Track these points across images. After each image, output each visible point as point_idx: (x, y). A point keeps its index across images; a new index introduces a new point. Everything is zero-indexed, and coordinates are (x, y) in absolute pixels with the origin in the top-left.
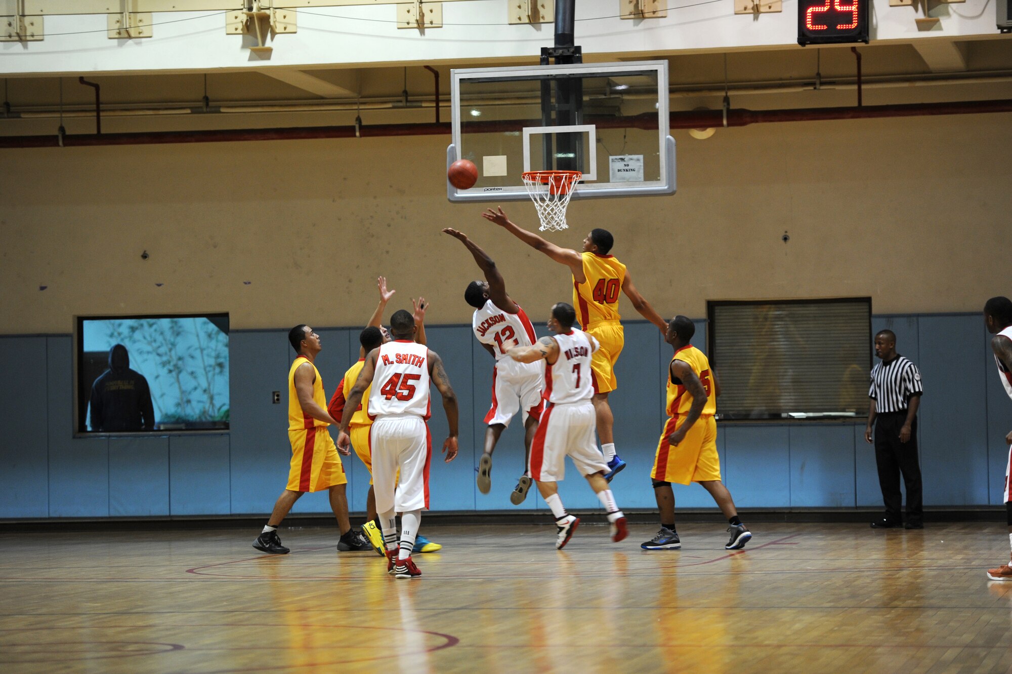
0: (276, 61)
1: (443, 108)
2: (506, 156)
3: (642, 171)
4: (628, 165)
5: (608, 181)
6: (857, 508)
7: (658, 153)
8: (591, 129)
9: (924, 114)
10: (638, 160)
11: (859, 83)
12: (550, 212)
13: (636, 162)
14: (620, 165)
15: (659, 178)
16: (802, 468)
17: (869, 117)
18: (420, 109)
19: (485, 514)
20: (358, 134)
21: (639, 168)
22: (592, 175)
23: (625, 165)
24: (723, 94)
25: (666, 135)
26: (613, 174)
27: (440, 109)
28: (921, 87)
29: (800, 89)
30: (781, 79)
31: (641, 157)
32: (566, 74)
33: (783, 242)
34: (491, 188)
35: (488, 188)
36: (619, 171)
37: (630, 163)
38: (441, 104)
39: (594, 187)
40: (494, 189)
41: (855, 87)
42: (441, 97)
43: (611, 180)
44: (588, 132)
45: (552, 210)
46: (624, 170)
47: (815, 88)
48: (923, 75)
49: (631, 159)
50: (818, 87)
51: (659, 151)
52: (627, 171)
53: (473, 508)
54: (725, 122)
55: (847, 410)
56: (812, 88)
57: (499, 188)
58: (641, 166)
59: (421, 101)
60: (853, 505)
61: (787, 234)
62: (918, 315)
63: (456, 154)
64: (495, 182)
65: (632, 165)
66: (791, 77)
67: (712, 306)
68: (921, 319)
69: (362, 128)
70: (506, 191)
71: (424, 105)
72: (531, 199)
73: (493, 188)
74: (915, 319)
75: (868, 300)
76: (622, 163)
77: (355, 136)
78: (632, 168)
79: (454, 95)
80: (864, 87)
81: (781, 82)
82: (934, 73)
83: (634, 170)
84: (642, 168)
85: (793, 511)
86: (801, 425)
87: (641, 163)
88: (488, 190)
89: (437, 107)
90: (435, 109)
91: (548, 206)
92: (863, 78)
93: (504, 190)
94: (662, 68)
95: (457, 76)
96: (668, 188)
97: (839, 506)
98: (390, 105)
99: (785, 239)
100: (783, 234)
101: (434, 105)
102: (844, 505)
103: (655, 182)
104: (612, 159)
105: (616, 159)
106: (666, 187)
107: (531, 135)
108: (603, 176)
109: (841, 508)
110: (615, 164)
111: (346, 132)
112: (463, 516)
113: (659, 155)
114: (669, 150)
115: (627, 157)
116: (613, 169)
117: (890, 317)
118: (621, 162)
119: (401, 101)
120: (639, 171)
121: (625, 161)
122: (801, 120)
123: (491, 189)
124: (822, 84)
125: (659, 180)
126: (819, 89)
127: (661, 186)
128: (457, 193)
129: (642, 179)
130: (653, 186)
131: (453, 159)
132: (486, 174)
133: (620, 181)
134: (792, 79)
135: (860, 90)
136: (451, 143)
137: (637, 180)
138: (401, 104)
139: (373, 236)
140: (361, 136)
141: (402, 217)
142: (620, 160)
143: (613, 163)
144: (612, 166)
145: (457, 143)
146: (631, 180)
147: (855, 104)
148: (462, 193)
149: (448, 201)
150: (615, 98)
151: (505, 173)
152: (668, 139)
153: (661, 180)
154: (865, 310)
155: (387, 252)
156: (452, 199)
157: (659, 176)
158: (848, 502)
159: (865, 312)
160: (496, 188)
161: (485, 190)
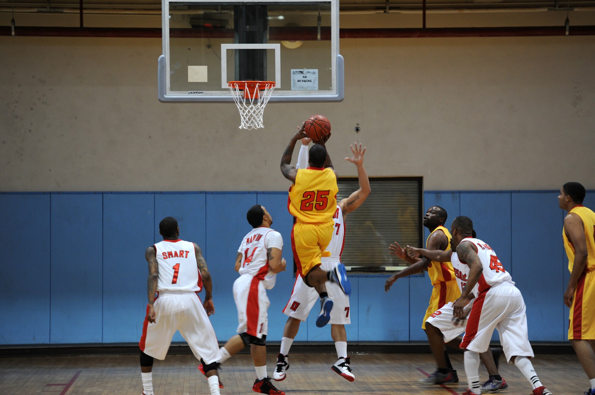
1: (86, 15)
2: (207, 66)
3: (317, 82)
4: (306, 77)
5: (290, 89)
6: (410, 342)
7: (330, 68)
8: (276, 47)
9: (474, 36)
10: (314, 73)
11: (424, 9)
12: (248, 113)
13: (313, 74)
14: (300, 77)
15: (330, 88)
16: (368, 310)
17: (432, 36)
18: (61, 14)
19: (110, 346)
20: (13, 33)
21: (315, 80)
22: (278, 85)
23: (303, 77)
24: (316, 13)
25: (337, 54)
26: (294, 83)
27: (84, 15)
28: (467, 14)
29: (373, 12)
30: (355, 3)
31: (316, 71)
33: (355, 132)
34: (194, 92)
35: (191, 92)
36: (298, 81)
37: (308, 75)
38: (84, 12)
39: (279, 93)
40: (197, 93)
41: (421, 12)
42: (84, 6)
43: (292, 89)
44: (274, 49)
45: (254, 112)
46: (303, 81)
47: (385, 12)
48: (467, 4)
49: (309, 72)
50: (387, 11)
51: (331, 67)
52: (305, 81)
53: (100, 341)
54: (319, 37)
55: (400, 265)
56: (382, 12)
57: (201, 91)
58: (316, 78)
59: (63, 8)
60: (407, 339)
61: (358, 126)
62: (460, 192)
63: (165, 63)
64: (198, 86)
65: (310, 77)
66: (363, 2)
68: (462, 195)
69: (16, 28)
70: (206, 94)
71: (65, 11)
73: (196, 91)
74: (458, 195)
75: (419, 180)
76: (302, 75)
77: (11, 35)
78: (309, 79)
79: (165, 15)
80: (427, 12)
81: (355, 5)
82: (476, 3)
83: (311, 81)
84: (317, 79)
85: (359, 344)
86: (367, 277)
87: (317, 76)
88: (191, 93)
89: (81, 14)
90: (79, 15)
91: (252, 108)
92: (427, 5)
93: (205, 94)
94: (334, 0)
95: (166, 0)
96: (339, 96)
97: (396, 340)
98: (35, 10)
99: (357, 130)
100: (356, 126)
101: (79, 11)
102: (400, 339)
103: (328, 91)
104: (293, 72)
105: (296, 72)
106: (337, 96)
107: (228, 50)
108: (286, 85)
109: (398, 342)
110: (295, 76)
112: (91, 347)
113: (331, 70)
114: (339, 66)
115: (305, 71)
116: (294, 80)
117: (438, 193)
118: (300, 74)
119: (45, 7)
120: (314, 82)
121: (303, 74)
122: (379, 37)
123: (194, 93)
124: (391, 8)
125: (331, 89)
126: (388, 13)
127: (332, 94)
128: (166, 95)
129: (317, 88)
130: (326, 94)
131: (163, 67)
132: (190, 80)
133: (300, 89)
134: (364, 4)
135: (424, 14)
136: (162, 54)
137: (313, 89)
138: (45, 10)
139: (17, 117)
140: (16, 35)
141: (43, 103)
142: (299, 73)
143: (294, 75)
144: (293, 77)
145: (166, 54)
146: (309, 89)
147: (421, 26)
148: (170, 95)
149: (158, 101)
150: (226, 13)
151: (206, 80)
152: (339, 57)
153: (332, 89)
154: (415, 187)
155: (30, 131)
156: (162, 99)
157: (331, 87)
158: (403, 337)
159: (415, 188)
160: (198, 91)
161: (189, 93)
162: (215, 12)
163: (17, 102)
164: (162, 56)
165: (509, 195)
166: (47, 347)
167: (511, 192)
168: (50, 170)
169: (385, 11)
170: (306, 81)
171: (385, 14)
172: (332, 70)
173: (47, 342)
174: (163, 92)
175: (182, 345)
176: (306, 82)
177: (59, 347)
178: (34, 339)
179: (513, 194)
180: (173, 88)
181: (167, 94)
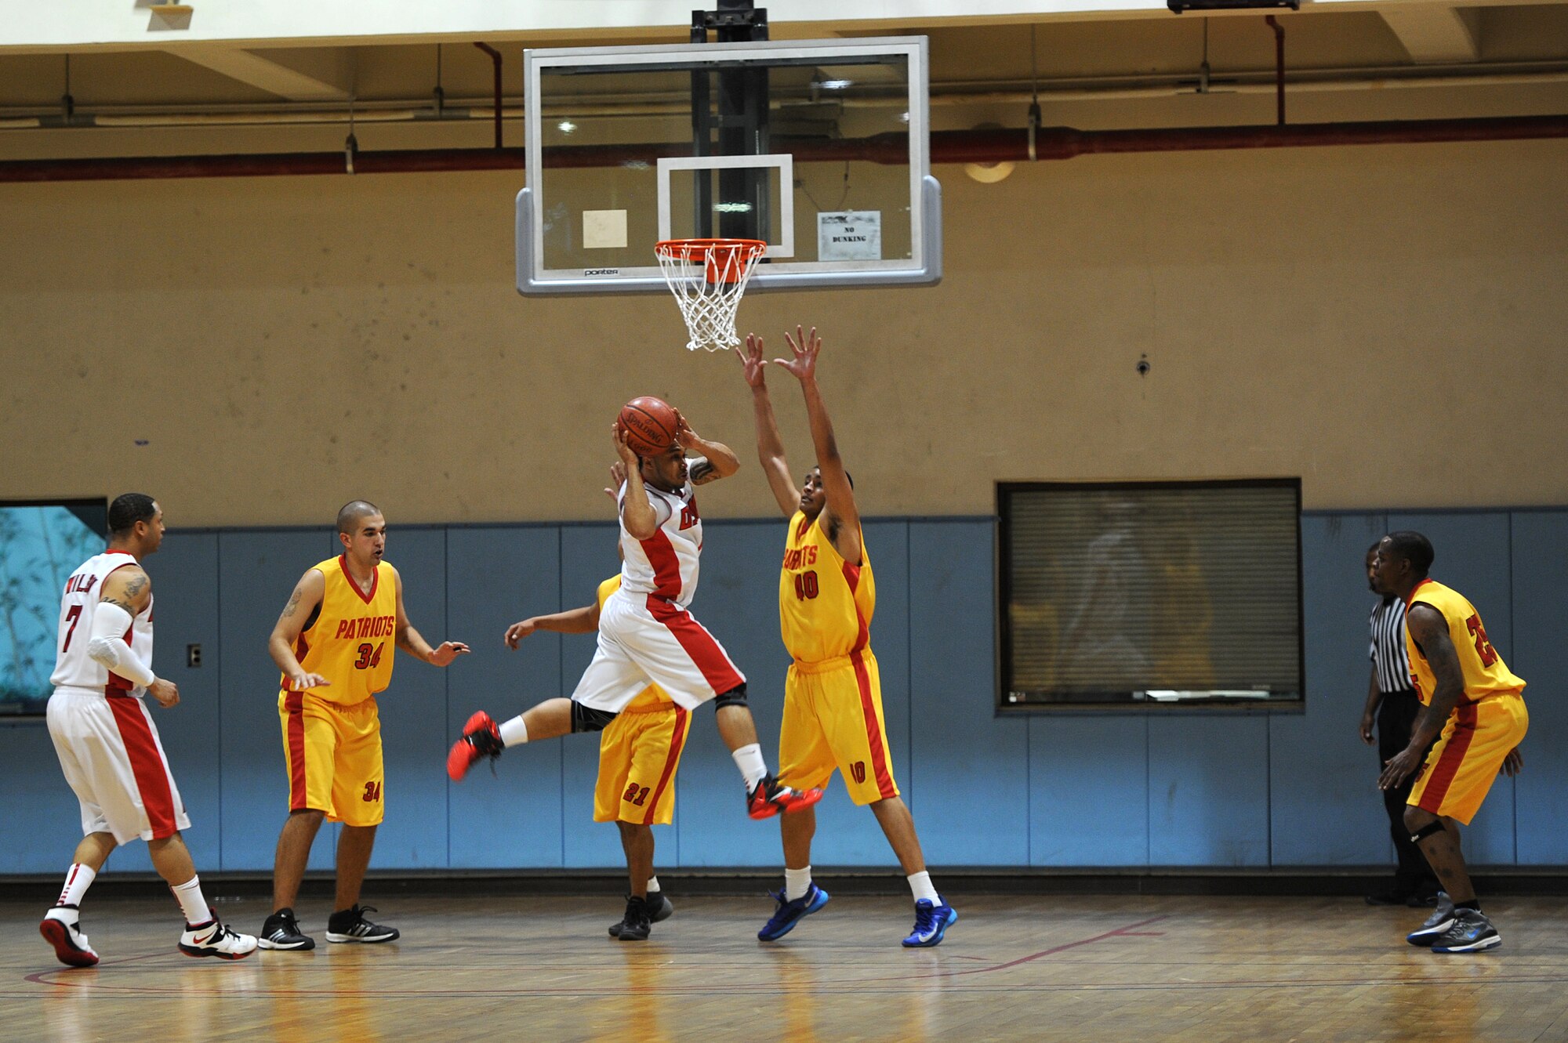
0: (198, 31)
1: (511, 121)
2: (625, 211)
3: (878, 241)
4: (852, 230)
5: (816, 259)
6: (1271, 868)
7: (908, 209)
8: (784, 162)
9: (1399, 141)
10: (871, 220)
11: (1281, 82)
12: (707, 315)
13: (868, 223)
14: (839, 230)
15: (909, 254)
16: (1171, 794)
17: (1299, 144)
18: (466, 122)
19: (581, 874)
20: (350, 168)
21: (873, 236)
22: (786, 248)
23: (847, 229)
24: (1029, 99)
25: (922, 176)
26: (825, 245)
27: (504, 122)
28: (1393, 91)
29: (1172, 93)
30: (1136, 74)
31: (876, 215)
32: (738, 61)
33: (1137, 374)
34: (597, 270)
35: (591, 270)
36: (835, 239)
37: (856, 225)
38: (505, 114)
39: (789, 269)
40: (603, 272)
41: (1273, 90)
42: (505, 101)
43: (820, 258)
44: (779, 168)
45: (710, 311)
46: (845, 239)
47: (1199, 91)
48: (1399, 69)
49: (858, 219)
50: (1203, 88)
51: (909, 205)
52: (850, 240)
53: (558, 864)
54: (1032, 152)
55: (1254, 687)
56: (1192, 90)
57: (612, 269)
58: (876, 231)
59: (468, 108)
60: (1265, 861)
61: (1146, 359)
62: (1387, 513)
63: (533, 207)
64: (605, 258)
65: (860, 229)
66: (1154, 69)
67: (1005, 491)
68: (1391, 520)
69: (358, 156)
70: (624, 276)
71: (473, 114)
72: (670, 291)
73: (602, 269)
74: (1381, 519)
75: (1294, 484)
76: (842, 226)
77: (344, 171)
78: (860, 235)
79: (531, 97)
80: (1289, 89)
81: (1135, 78)
82: (1418, 65)
83: (863, 240)
84: (879, 235)
85: (1153, 873)
86: (1169, 715)
87: (877, 226)
88: (591, 273)
89: (498, 119)
90: (493, 122)
91: (702, 304)
92: (1286, 73)
93: (621, 274)
94: (916, 50)
95: (535, 61)
96: (927, 273)
97: (1239, 864)
98: (410, 115)
99: (1143, 368)
100: (1140, 359)
101: (492, 115)
102: (1248, 863)
103: (901, 261)
104: (823, 219)
105: (830, 218)
106: (923, 272)
107: (674, 173)
108: (806, 250)
109: (1242, 869)
110: (828, 228)
111: (327, 163)
112: (541, 878)
113: (909, 212)
114: (928, 202)
115: (850, 215)
116: (824, 237)
117: (1334, 515)
118: (839, 224)
119: (430, 108)
120: (872, 241)
121: (846, 222)
122: (1173, 148)
123: (598, 273)
124: (1212, 82)
125: (910, 257)
126: (1207, 93)
127: (912, 268)
128: (534, 279)
129: (879, 256)
130: (898, 269)
131: (528, 215)
132: (589, 243)
133: (838, 259)
134: (1156, 74)
135: (1281, 95)
136: (525, 187)
137: (869, 258)
138: (430, 113)
139: (376, 357)
140: (356, 171)
141: (431, 323)
142: (837, 220)
143: (825, 225)
144: (823, 231)
145: (535, 186)
146: (859, 257)
147: (1273, 121)
148: (544, 279)
149: (517, 294)
150: (829, 105)
151: (623, 243)
152: (927, 182)
153: (913, 257)
154: (1289, 502)
155: (403, 387)
156: (524, 289)
157: (910, 251)
158: (1254, 857)
159: (1290, 505)
160: (606, 269)
161: (586, 275)
162: (806, 102)
163: (374, 321)
164: (524, 190)
165: (1505, 516)
166: (444, 876)
167: (1510, 511)
168: (447, 475)
169: (1198, 88)
170: (853, 239)
171: (1199, 95)
172: (913, 213)
173: (442, 864)
174: (529, 273)
175: (742, 875)
176: (853, 243)
177: (471, 876)
178: (415, 856)
179: (1515, 516)
180: (550, 264)
181: (537, 277)
